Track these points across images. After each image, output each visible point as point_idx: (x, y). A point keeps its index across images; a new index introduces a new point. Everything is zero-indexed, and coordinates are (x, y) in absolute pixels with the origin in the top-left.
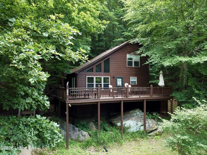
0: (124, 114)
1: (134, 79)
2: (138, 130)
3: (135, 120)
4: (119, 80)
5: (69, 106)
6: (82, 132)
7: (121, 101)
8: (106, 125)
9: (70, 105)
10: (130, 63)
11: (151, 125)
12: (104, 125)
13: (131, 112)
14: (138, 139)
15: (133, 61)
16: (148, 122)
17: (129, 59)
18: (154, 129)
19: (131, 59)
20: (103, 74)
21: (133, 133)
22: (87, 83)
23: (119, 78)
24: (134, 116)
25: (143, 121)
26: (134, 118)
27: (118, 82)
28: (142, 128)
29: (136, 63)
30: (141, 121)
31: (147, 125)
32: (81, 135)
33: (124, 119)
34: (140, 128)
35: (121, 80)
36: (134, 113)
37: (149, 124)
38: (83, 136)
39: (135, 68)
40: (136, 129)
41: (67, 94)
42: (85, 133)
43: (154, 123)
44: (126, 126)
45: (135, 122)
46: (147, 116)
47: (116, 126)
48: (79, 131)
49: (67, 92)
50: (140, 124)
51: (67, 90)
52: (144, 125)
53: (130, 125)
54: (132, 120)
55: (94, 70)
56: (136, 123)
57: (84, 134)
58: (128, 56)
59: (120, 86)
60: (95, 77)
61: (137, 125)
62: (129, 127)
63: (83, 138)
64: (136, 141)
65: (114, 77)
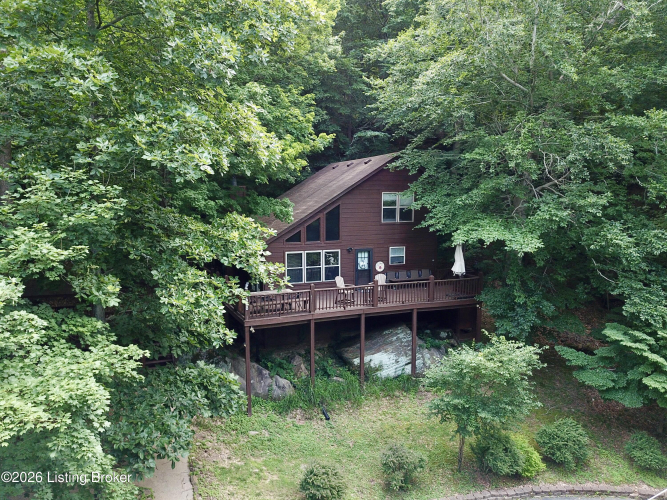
0: (367, 338)
1: (397, 252)
2: (400, 372)
3: (392, 353)
4: (363, 256)
5: (251, 331)
6: (277, 379)
7: (360, 315)
8: (330, 361)
9: (252, 329)
10: (390, 214)
11: (429, 362)
12: (325, 364)
13: (387, 332)
14: (397, 393)
15: (398, 207)
16: (422, 357)
17: (386, 204)
19: (393, 203)
20: (323, 245)
21: (387, 379)
22: (287, 268)
23: (361, 251)
24: (392, 342)
25: (410, 353)
26: (390, 348)
27: (359, 260)
28: (408, 369)
29: (405, 214)
30: (406, 354)
31: (419, 363)
32: (274, 387)
33: (370, 349)
34: (403, 369)
35: (366, 255)
36: (393, 336)
37: (424, 360)
38: (279, 387)
39: (401, 224)
40: (396, 372)
41: (247, 308)
42: (283, 382)
44: (372, 365)
45: (392, 356)
46: (420, 342)
47: (352, 364)
48: (272, 377)
50: (404, 360)
52: (413, 362)
53: (381, 362)
54: (386, 352)
55: (303, 236)
56: (395, 358)
57: (281, 385)
58: (386, 197)
59: (364, 270)
60: (304, 254)
61: (397, 362)
62: (380, 368)
63: (279, 392)
64: (392, 397)
65: (349, 251)
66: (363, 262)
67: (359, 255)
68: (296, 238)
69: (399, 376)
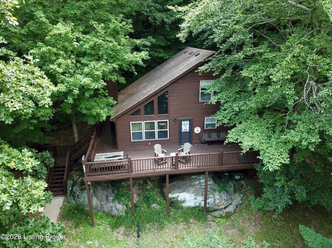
1: (211, 121)
2: (198, 205)
3: (193, 193)
4: (185, 123)
6: (115, 204)
8: (155, 192)
9: (89, 183)
11: (218, 201)
13: (194, 177)
16: (214, 197)
17: (203, 89)
18: (220, 208)
20: (156, 117)
21: (189, 208)
22: (132, 132)
23: (184, 120)
24: (195, 185)
26: (192, 190)
28: (203, 203)
30: (202, 194)
31: (211, 200)
32: (114, 209)
34: (200, 203)
35: (188, 122)
36: (196, 181)
37: (215, 199)
40: (195, 204)
41: (85, 171)
42: (119, 206)
43: (223, 199)
44: (179, 199)
45: (193, 195)
48: (113, 202)
49: (84, 168)
50: (200, 198)
51: (84, 166)
52: (205, 200)
53: (185, 198)
54: (188, 192)
55: (142, 111)
56: (194, 197)
57: (117, 208)
58: (203, 84)
60: (143, 123)
61: (195, 199)
62: (184, 201)
63: (116, 212)
64: (188, 222)
66: (185, 127)
68: (137, 113)
69: (197, 207)
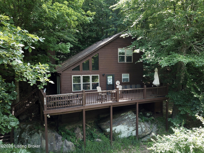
0: (113, 118)
1: (126, 76)
2: (130, 135)
3: (126, 125)
4: (110, 78)
5: (48, 117)
6: (65, 142)
7: (110, 106)
8: (95, 130)
10: (122, 58)
11: (144, 129)
12: (92, 132)
13: (123, 114)
14: (129, 147)
15: (125, 56)
16: (141, 126)
17: (120, 54)
18: (147, 134)
19: (123, 54)
20: (91, 72)
21: (124, 138)
22: (73, 84)
23: (109, 75)
24: (125, 120)
25: (135, 125)
26: (125, 123)
27: (108, 80)
28: (134, 133)
29: (129, 58)
30: (133, 125)
31: (139, 129)
32: (64, 146)
33: (114, 123)
34: (132, 133)
36: (126, 116)
37: (142, 128)
38: (67, 146)
39: (127, 63)
40: (128, 135)
41: (45, 104)
42: (69, 143)
43: (148, 127)
44: (116, 132)
45: (126, 126)
46: (139, 119)
47: (106, 132)
48: (63, 141)
49: (45, 101)
50: (132, 128)
51: (45, 99)
52: (137, 129)
53: (121, 130)
54: (123, 125)
55: (81, 67)
56: (127, 128)
57: (68, 145)
58: (120, 50)
59: (111, 85)
60: (82, 76)
61: (128, 130)
62: (120, 133)
63: (67, 149)
64: (127, 149)
65: (103, 75)
66: (110, 81)
67: (108, 77)
68: (78, 68)
69: (130, 137)
